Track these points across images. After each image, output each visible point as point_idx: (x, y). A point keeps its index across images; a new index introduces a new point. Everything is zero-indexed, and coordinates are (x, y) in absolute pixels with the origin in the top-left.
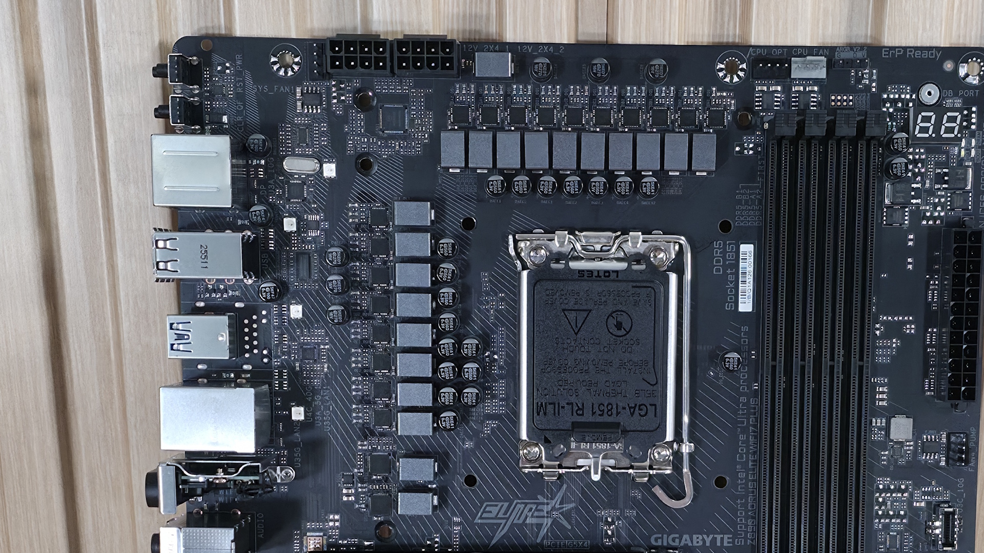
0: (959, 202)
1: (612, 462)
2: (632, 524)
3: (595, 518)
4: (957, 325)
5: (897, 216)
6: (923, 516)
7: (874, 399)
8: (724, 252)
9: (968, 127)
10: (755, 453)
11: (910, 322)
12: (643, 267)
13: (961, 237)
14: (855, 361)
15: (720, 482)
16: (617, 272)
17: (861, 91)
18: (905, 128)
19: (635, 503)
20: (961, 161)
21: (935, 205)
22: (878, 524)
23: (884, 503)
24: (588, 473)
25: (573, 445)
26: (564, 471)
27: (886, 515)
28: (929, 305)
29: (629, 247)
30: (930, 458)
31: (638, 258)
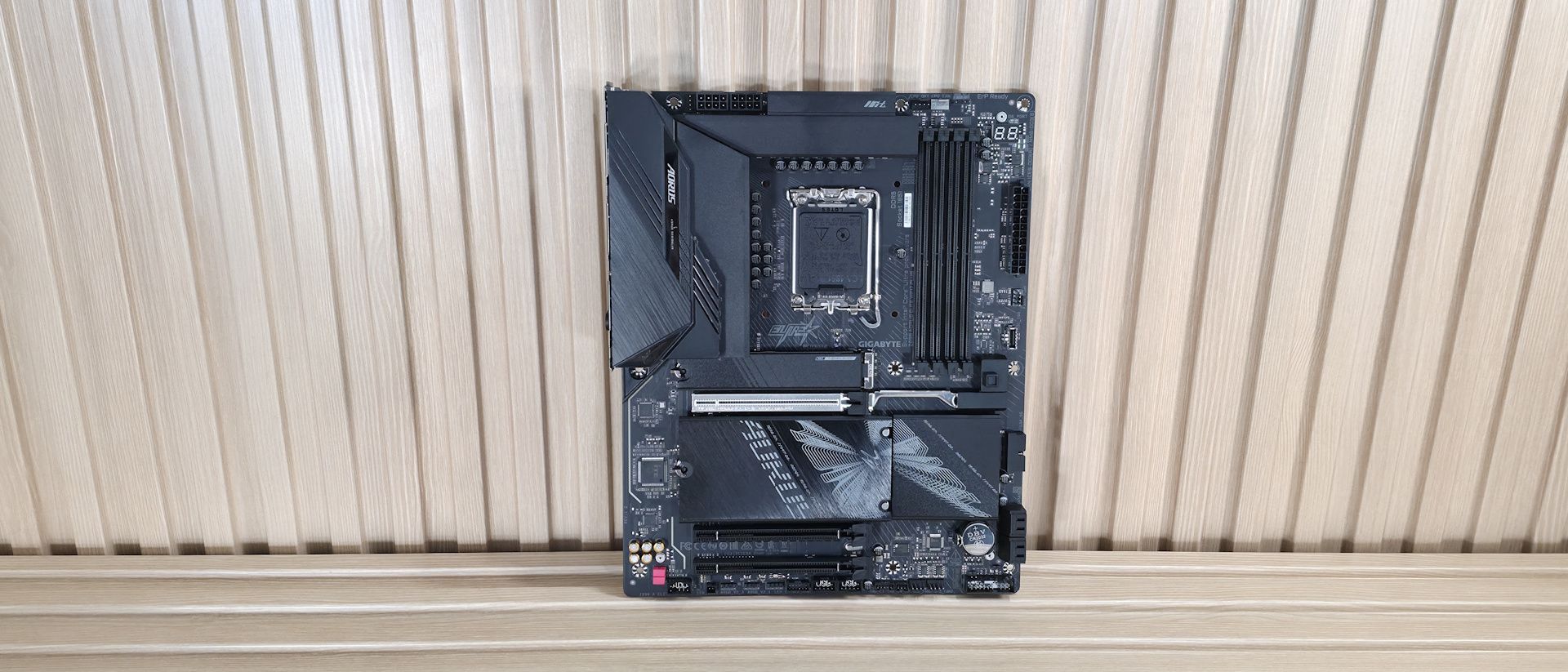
0: (1017, 171)
1: (839, 304)
2: (850, 337)
3: (829, 332)
4: (1016, 235)
5: (986, 178)
6: (999, 332)
7: (974, 271)
8: (897, 197)
9: (1022, 133)
10: (912, 299)
11: (992, 232)
12: (855, 205)
13: (1018, 191)
14: (964, 253)
15: (895, 314)
16: (842, 208)
17: (966, 116)
18: (989, 135)
19: (851, 326)
20: (1018, 151)
21: (1005, 173)
22: (976, 336)
23: (979, 325)
24: (826, 310)
25: (819, 296)
26: (814, 309)
27: (980, 331)
28: (1002, 223)
29: (848, 196)
30: (1002, 302)
31: (853, 201)
